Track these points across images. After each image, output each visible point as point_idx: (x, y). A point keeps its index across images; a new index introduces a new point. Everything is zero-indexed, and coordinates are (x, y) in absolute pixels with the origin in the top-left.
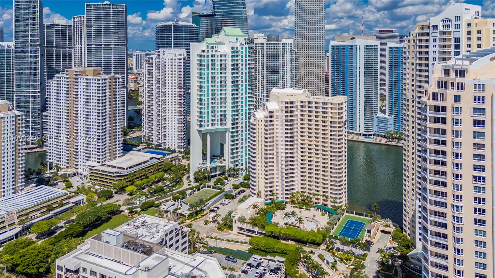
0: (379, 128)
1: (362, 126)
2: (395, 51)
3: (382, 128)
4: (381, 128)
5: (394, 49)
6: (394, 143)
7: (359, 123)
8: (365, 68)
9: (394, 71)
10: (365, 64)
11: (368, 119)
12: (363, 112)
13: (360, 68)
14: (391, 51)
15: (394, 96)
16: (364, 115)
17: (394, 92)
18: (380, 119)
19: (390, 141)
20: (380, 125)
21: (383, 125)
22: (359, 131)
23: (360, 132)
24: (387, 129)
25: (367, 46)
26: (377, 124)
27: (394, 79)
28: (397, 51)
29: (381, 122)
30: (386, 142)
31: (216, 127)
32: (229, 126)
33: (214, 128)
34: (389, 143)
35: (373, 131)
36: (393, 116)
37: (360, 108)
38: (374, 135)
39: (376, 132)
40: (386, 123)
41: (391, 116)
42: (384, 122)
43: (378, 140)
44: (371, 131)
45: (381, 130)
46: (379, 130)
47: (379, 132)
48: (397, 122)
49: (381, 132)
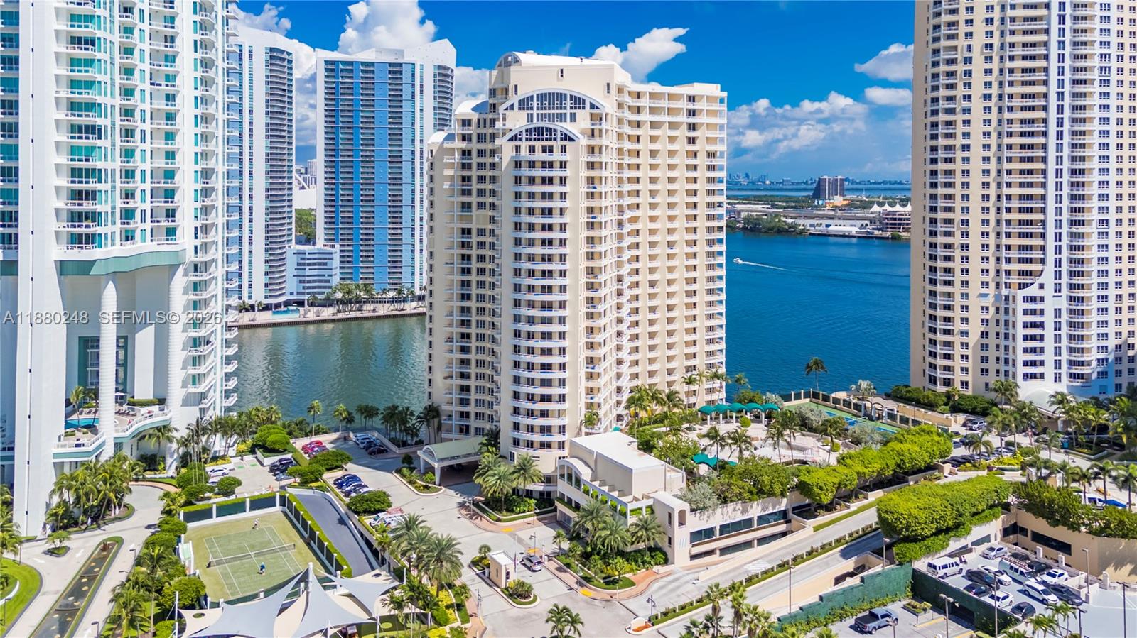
0: (301, 282)
1: (260, 280)
2: (342, 71)
3: (315, 281)
4: (309, 282)
5: (341, 66)
6: (354, 314)
7: (250, 274)
8: (267, 113)
9: (341, 125)
10: (267, 101)
11: (274, 260)
12: (263, 242)
13: (251, 112)
14: (332, 70)
15: (341, 192)
16: (266, 250)
17: (340, 181)
18: (308, 256)
19: (339, 311)
20: (308, 272)
21: (316, 272)
22: (250, 298)
23: (251, 302)
24: (328, 281)
25: (272, 49)
26: (296, 273)
27: (341, 147)
28: (351, 71)
29: (309, 264)
30: (334, 314)
32: (186, 240)
34: (340, 316)
35: (283, 294)
36: (337, 246)
37: (251, 232)
38: (287, 303)
39: (292, 294)
40: (325, 264)
41: (333, 246)
42: (320, 264)
43: (311, 314)
44: (280, 295)
45: (309, 288)
46: (304, 288)
47: (303, 293)
48: (350, 259)
49: (308, 293)
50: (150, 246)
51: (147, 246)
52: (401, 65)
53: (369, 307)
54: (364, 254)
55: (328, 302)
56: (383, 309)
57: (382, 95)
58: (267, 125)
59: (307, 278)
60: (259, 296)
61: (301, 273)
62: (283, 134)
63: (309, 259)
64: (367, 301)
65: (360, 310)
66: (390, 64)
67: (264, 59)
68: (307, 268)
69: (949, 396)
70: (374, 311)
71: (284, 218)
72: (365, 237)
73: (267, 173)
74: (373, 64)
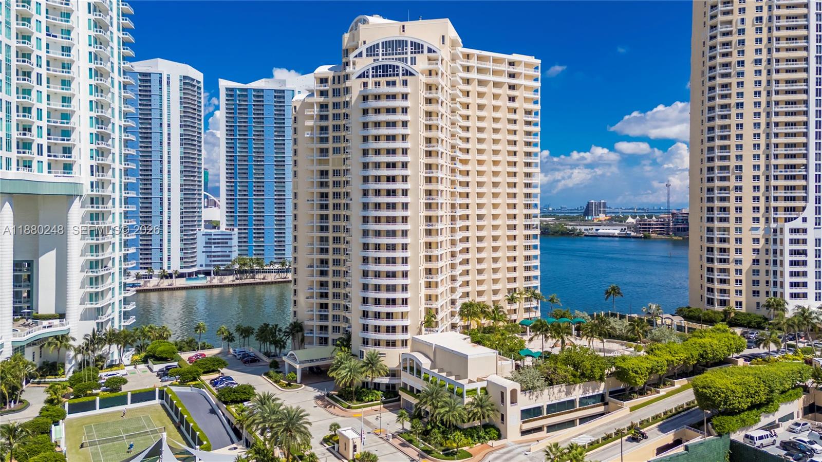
0: (208, 256)
1: (176, 255)
2: (239, 96)
3: (219, 256)
4: (214, 256)
5: (238, 92)
6: (247, 281)
7: (169, 250)
8: (181, 126)
9: (238, 137)
11: (188, 241)
12: (179, 225)
13: (169, 125)
14: (231, 95)
15: (239, 188)
16: (181, 231)
17: (238, 180)
18: (213, 237)
19: (237, 279)
20: (213, 249)
21: (219, 249)
22: (169, 268)
23: (170, 271)
24: (229, 256)
25: (185, 78)
26: (204, 249)
27: (238, 154)
28: (246, 96)
29: (214, 243)
30: (233, 281)
31: (34, 175)
32: (82, 176)
34: (237, 282)
35: (195, 266)
36: (236, 229)
37: (169, 217)
38: (198, 273)
39: (201, 266)
40: (227, 243)
41: (233, 230)
42: (222, 243)
43: (216, 281)
44: (192, 266)
45: (214, 261)
46: (210, 261)
47: (210, 265)
48: (245, 240)
49: (214, 265)
52: (283, 91)
53: (261, 276)
54: (256, 235)
55: (229, 272)
56: (271, 278)
57: (269, 113)
58: (181, 135)
59: (213, 254)
60: (176, 265)
61: (208, 249)
62: (194, 143)
63: (214, 239)
64: (258, 272)
65: (253, 278)
66: (276, 91)
67: (179, 84)
68: (213, 246)
69: (726, 313)
70: (264, 278)
71: (195, 208)
72: (257, 223)
73: (181, 172)
74: (262, 90)
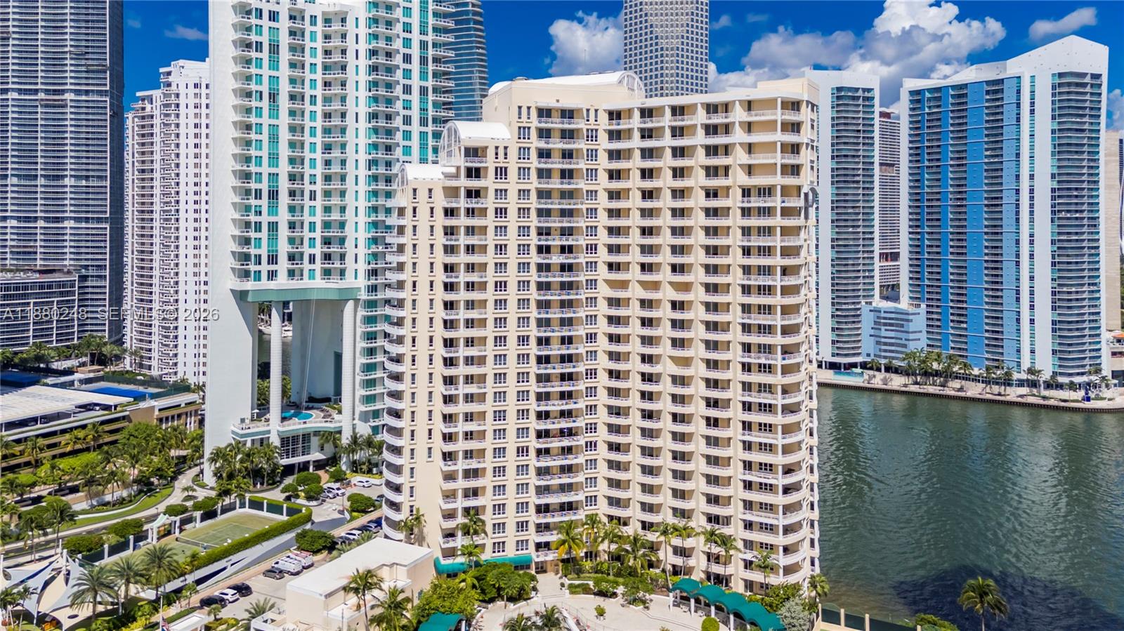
0: (878, 343)
1: (827, 336)
2: (929, 99)
3: (892, 345)
4: (885, 344)
5: (928, 95)
6: (931, 389)
8: (833, 158)
9: (927, 164)
10: (833, 145)
11: (845, 317)
12: (830, 295)
14: (918, 101)
15: (927, 242)
16: (833, 304)
17: (927, 230)
18: (883, 315)
19: (916, 383)
20: (884, 333)
21: (893, 334)
24: (905, 346)
25: (839, 89)
26: (872, 332)
27: (927, 190)
28: (939, 99)
29: (885, 324)
30: (905, 385)
31: (306, 283)
32: (356, 280)
33: (295, 284)
34: (915, 388)
35: (859, 354)
36: (923, 306)
38: (864, 366)
39: (868, 355)
40: (902, 326)
41: (919, 306)
42: (897, 325)
43: (878, 380)
44: (854, 355)
45: (885, 351)
46: (880, 350)
47: (880, 356)
48: (938, 323)
49: (885, 357)
50: (319, 282)
51: (315, 283)
52: (1001, 81)
53: (956, 384)
54: (955, 318)
55: (906, 372)
56: (974, 390)
57: (977, 123)
58: (833, 170)
59: (883, 340)
60: (826, 352)
61: (877, 333)
62: (857, 179)
63: (885, 318)
64: (957, 377)
65: (943, 385)
66: (988, 83)
67: (830, 100)
68: (883, 328)
70: (961, 389)
71: (859, 271)
72: (956, 298)
73: (833, 221)
74: (965, 86)
